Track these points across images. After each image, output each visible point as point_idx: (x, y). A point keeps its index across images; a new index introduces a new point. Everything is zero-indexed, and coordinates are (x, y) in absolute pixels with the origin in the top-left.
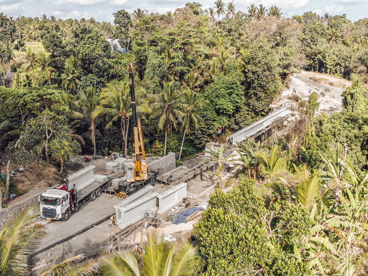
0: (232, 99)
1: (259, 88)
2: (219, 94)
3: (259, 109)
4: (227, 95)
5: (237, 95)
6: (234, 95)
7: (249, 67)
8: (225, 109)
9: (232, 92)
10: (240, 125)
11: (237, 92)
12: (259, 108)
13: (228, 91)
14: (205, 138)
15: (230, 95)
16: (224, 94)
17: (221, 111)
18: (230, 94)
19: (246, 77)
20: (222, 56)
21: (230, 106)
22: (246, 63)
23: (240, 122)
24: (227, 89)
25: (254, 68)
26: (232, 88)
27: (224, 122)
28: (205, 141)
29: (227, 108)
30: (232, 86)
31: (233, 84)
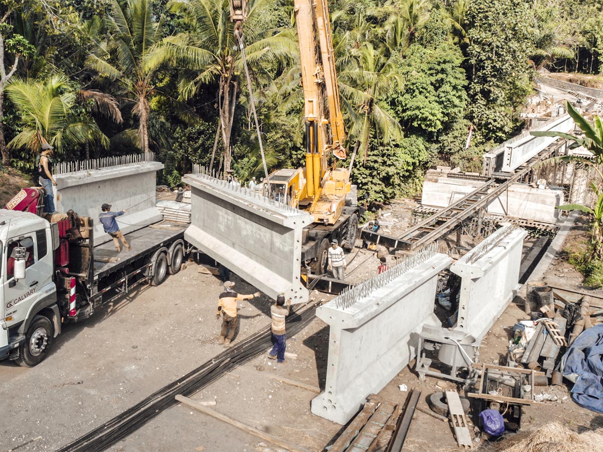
0: (442, 95)
1: (494, 80)
2: (413, 84)
3: (495, 124)
4: (431, 88)
5: (455, 88)
6: (446, 87)
7: (474, 33)
8: (425, 119)
9: (442, 79)
10: (451, 158)
11: (454, 81)
12: (495, 120)
13: (433, 79)
14: (375, 184)
15: (436, 89)
16: (425, 85)
17: (415, 124)
18: (437, 85)
19: (465, 54)
20: (411, 13)
21: (436, 112)
22: (464, 26)
23: (452, 151)
24: (432, 75)
25: (483, 35)
26: (443, 71)
27: (420, 151)
28: (375, 191)
29: (431, 117)
30: (443, 66)
31: (445, 62)
